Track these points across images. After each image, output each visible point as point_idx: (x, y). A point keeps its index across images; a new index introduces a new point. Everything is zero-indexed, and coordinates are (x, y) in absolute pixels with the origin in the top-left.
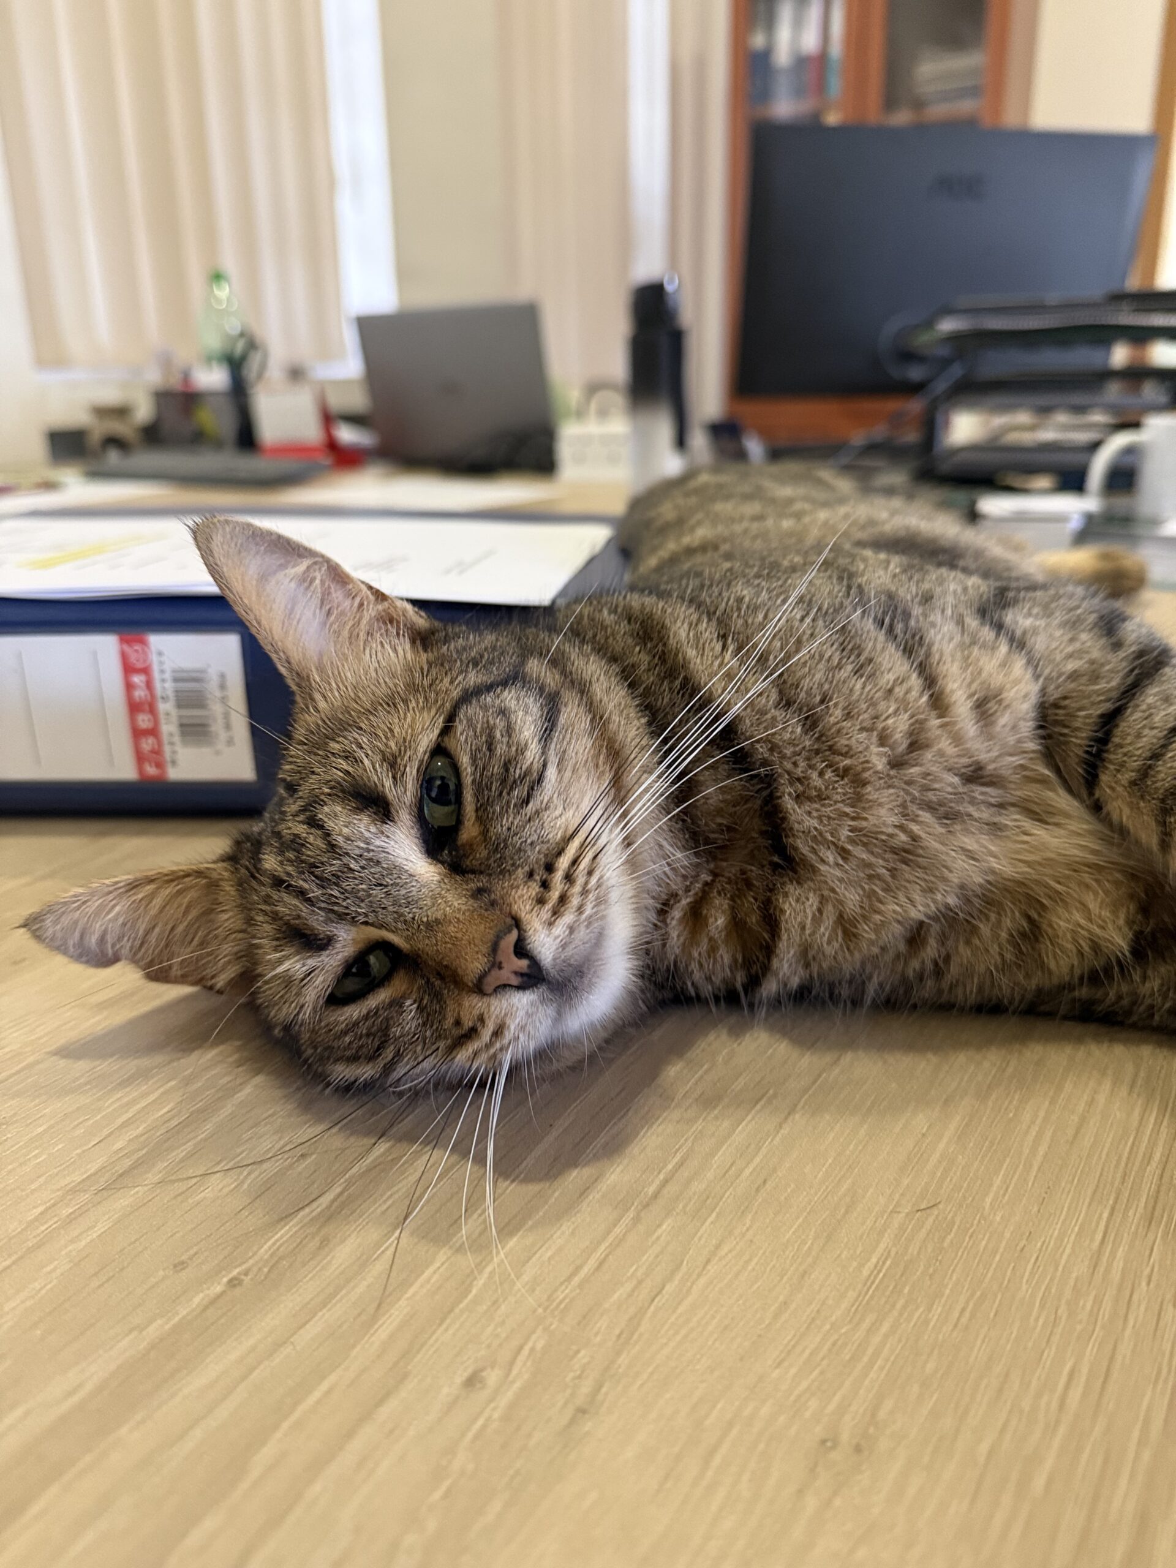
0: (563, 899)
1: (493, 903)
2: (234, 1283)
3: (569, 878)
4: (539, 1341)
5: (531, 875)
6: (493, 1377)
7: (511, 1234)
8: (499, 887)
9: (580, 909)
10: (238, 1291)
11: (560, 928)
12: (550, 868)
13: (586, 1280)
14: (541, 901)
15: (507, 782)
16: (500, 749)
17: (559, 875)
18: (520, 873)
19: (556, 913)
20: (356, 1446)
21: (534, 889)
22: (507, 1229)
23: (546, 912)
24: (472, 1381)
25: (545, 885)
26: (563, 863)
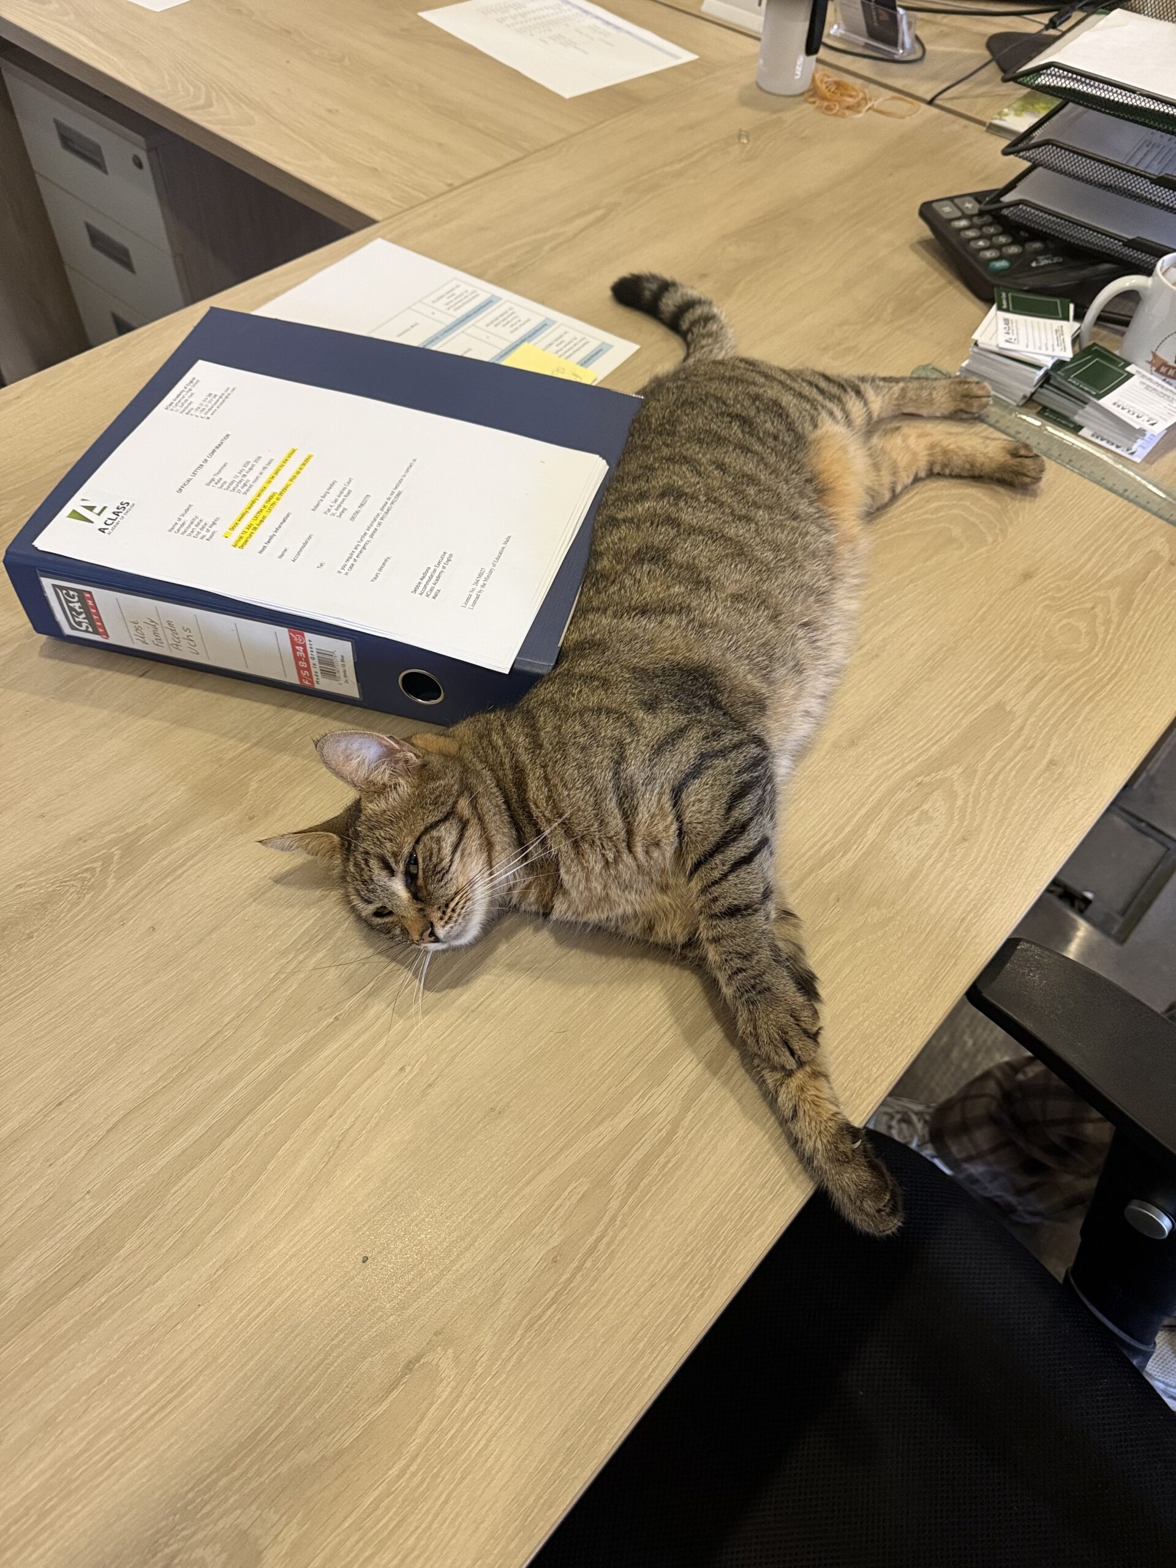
0: (450, 918)
1: (425, 916)
2: (336, 1019)
3: (453, 910)
4: (424, 1059)
5: (439, 908)
6: (408, 1069)
7: (427, 1015)
8: (428, 910)
9: (456, 921)
10: (338, 1022)
11: (448, 927)
12: (447, 906)
13: (445, 1038)
14: (441, 919)
15: (435, 872)
16: (434, 860)
17: (449, 910)
18: (436, 906)
19: (446, 923)
20: (366, 1084)
21: (440, 914)
22: (425, 1013)
23: (442, 923)
24: (402, 1069)
25: (444, 913)
26: (452, 905)
